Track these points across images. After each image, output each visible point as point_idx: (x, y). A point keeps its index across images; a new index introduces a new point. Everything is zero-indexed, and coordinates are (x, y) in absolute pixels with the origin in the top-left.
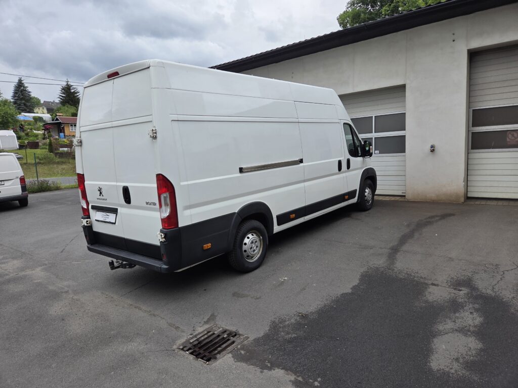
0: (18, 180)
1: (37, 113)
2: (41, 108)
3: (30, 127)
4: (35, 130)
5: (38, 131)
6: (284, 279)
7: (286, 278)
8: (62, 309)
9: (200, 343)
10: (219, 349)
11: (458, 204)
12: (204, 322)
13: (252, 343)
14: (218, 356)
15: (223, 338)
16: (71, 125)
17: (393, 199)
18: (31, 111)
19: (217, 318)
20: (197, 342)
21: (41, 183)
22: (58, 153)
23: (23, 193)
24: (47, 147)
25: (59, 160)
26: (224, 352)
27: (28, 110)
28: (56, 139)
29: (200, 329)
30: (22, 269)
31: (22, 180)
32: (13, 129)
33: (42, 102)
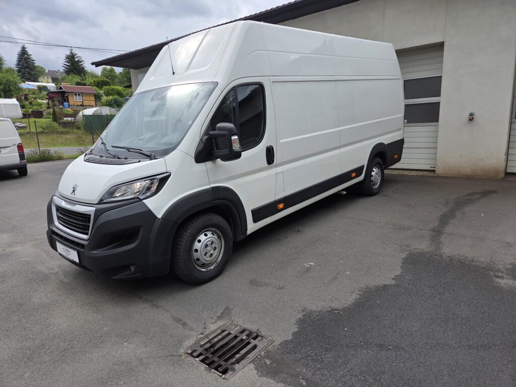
0: (16, 148)
1: (42, 82)
2: (46, 78)
3: (34, 96)
4: (39, 99)
5: (43, 100)
6: (310, 265)
7: (312, 264)
8: (49, 295)
9: (212, 346)
10: (238, 356)
11: (498, 180)
12: (218, 317)
13: (278, 349)
14: (237, 366)
15: (242, 340)
16: (76, 95)
17: (421, 173)
18: (35, 80)
19: (233, 312)
20: (208, 345)
21: (43, 153)
22: (62, 122)
23: (21, 161)
24: (51, 117)
25: (63, 130)
26: (243, 362)
27: (32, 79)
28: (60, 109)
29: (214, 327)
30: (10, 245)
31: (20, 148)
32: (16, 97)
33: (47, 71)
